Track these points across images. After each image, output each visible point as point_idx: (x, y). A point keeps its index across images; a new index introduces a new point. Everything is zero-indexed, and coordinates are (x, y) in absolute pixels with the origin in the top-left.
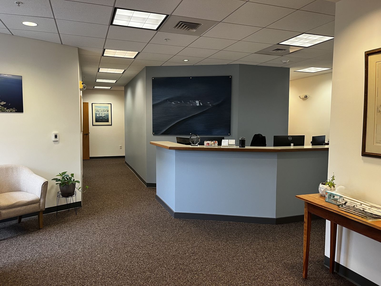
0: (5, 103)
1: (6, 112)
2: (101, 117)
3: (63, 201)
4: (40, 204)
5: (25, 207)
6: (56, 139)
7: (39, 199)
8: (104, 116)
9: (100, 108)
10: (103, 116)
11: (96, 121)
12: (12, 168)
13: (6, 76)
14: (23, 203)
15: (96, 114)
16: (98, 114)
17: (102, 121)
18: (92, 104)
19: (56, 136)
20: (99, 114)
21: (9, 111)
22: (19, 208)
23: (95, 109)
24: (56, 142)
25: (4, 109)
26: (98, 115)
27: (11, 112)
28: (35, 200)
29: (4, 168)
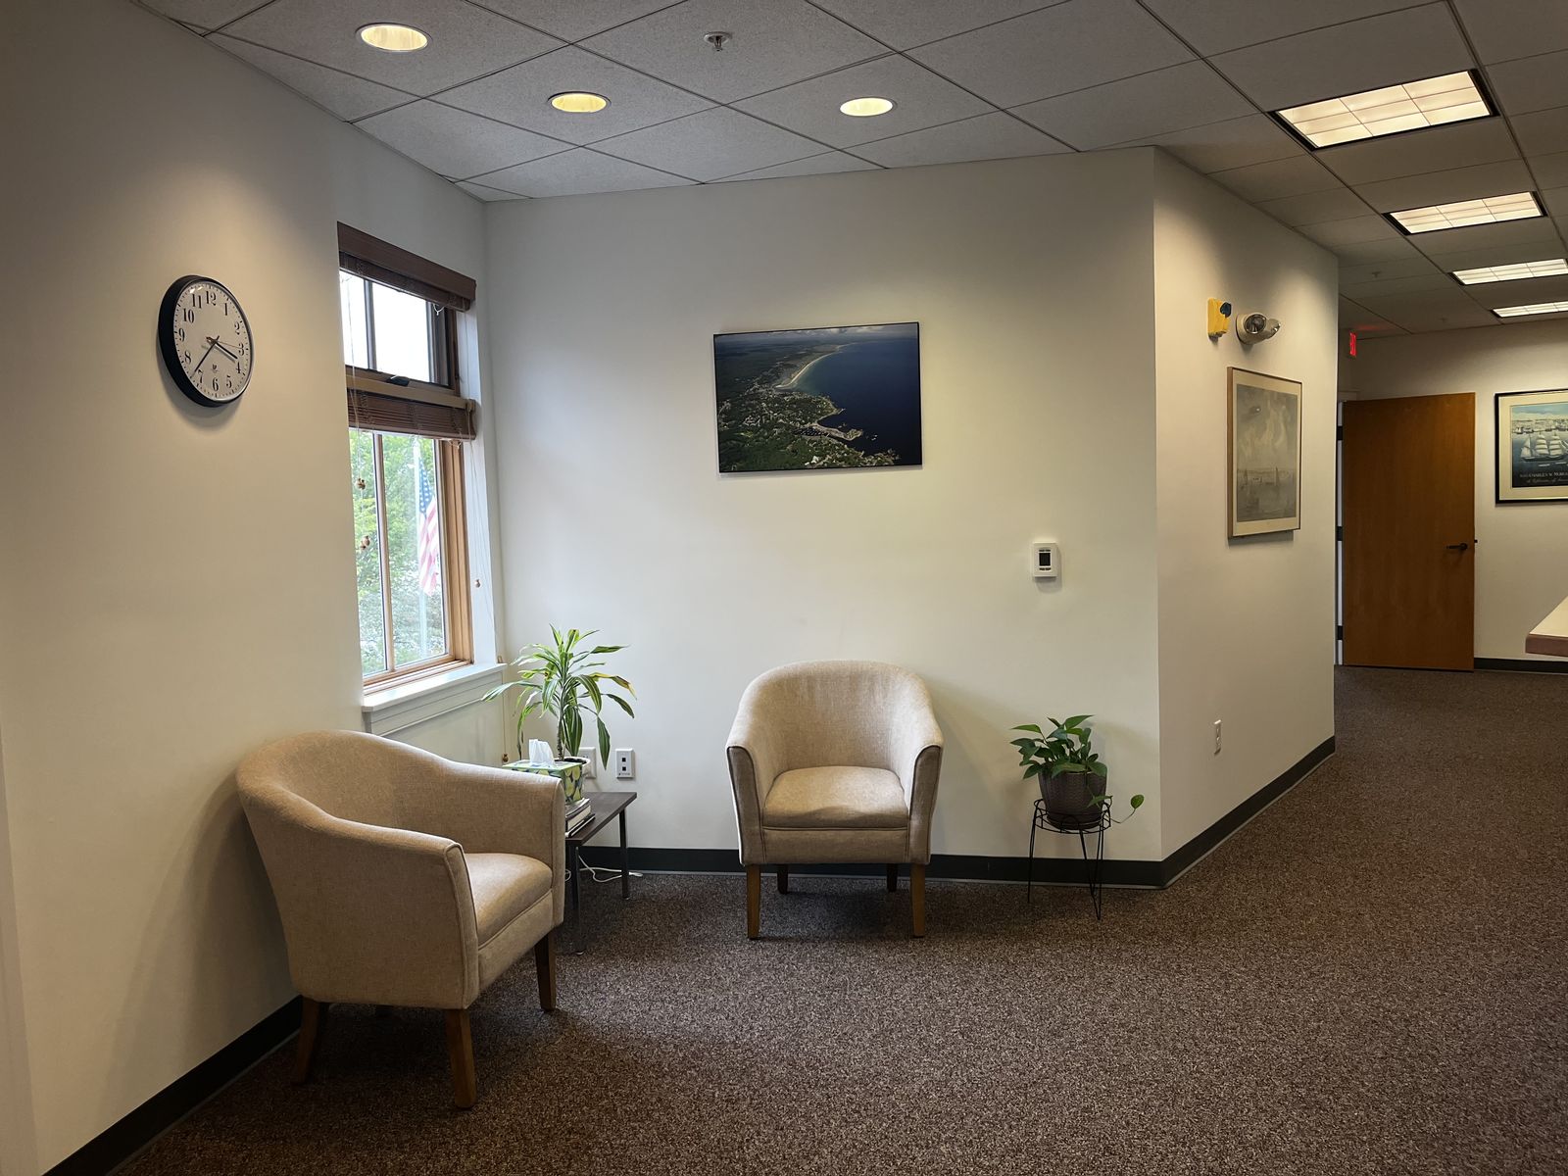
0: (860, 434)
1: (865, 466)
2: (1547, 458)
3: (1053, 845)
4: (908, 836)
5: (848, 834)
6: (1043, 569)
7: (905, 812)
8: (1559, 452)
9: (1539, 416)
10: (1553, 453)
11: (1518, 481)
12: (872, 679)
13: (865, 333)
14: (844, 818)
15: (1517, 447)
16: (1528, 444)
17: (1548, 478)
18: (1497, 396)
19: (1044, 559)
20: (1533, 445)
21: (871, 463)
22: (829, 834)
23: (1514, 423)
24: (1050, 581)
25: (855, 458)
26: (1526, 453)
27: (880, 465)
28: (888, 813)
29: (847, 673)
